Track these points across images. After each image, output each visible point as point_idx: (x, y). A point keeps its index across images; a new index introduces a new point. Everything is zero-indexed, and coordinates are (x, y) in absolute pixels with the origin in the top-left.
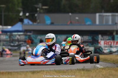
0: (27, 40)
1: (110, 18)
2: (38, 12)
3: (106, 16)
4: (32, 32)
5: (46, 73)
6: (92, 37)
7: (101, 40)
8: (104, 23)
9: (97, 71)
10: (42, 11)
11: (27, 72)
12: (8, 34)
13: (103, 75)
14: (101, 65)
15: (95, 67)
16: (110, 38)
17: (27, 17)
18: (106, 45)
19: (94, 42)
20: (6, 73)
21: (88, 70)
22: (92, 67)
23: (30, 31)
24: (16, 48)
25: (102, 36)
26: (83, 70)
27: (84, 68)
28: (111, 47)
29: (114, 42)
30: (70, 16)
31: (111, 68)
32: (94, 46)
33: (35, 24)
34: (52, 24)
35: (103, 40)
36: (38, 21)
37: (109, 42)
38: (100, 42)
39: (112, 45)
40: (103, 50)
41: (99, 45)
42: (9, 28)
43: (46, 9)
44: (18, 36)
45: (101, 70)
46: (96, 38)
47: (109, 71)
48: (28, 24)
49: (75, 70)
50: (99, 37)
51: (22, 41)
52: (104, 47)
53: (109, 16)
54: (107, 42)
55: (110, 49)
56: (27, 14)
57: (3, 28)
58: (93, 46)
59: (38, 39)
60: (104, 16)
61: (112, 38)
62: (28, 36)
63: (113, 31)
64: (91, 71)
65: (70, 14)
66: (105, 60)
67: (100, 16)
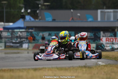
0: (29, 37)
1: (112, 14)
2: (40, 9)
3: (108, 12)
4: (34, 29)
5: (48, 70)
6: (93, 33)
7: (103, 36)
8: (106, 20)
9: (99, 68)
10: (43, 7)
11: (29, 69)
12: (10, 30)
13: (105, 72)
14: (103, 62)
15: (96, 64)
16: (112, 34)
17: (29, 14)
18: (107, 42)
19: (96, 38)
20: (8, 70)
21: (90, 67)
22: (94, 64)
23: (31, 28)
24: (18, 45)
25: (104, 33)
26: (85, 67)
27: (86, 65)
28: (113, 44)
29: (116, 39)
30: (72, 12)
31: (113, 65)
32: (96, 43)
33: (37, 20)
34: (54, 20)
35: (105, 36)
36: (40, 18)
37: (111, 39)
38: (102, 39)
39: (114, 41)
40: (105, 47)
41: (101, 42)
42: (11, 24)
43: (48, 5)
44: (19, 33)
45: (103, 67)
46: (98, 35)
47: (111, 68)
48: (29, 20)
49: (77, 67)
50: (100, 34)
51: (24, 38)
52: (106, 43)
53: (111, 12)
54: (109, 39)
55: (112, 46)
56: (29, 11)
57: (5, 25)
58: (94, 43)
59: (39, 36)
60: (105, 12)
61: (114, 35)
62: (29, 33)
63: (115, 27)
64: (93, 68)
65: (72, 10)
66: (107, 57)
67: (101, 12)
